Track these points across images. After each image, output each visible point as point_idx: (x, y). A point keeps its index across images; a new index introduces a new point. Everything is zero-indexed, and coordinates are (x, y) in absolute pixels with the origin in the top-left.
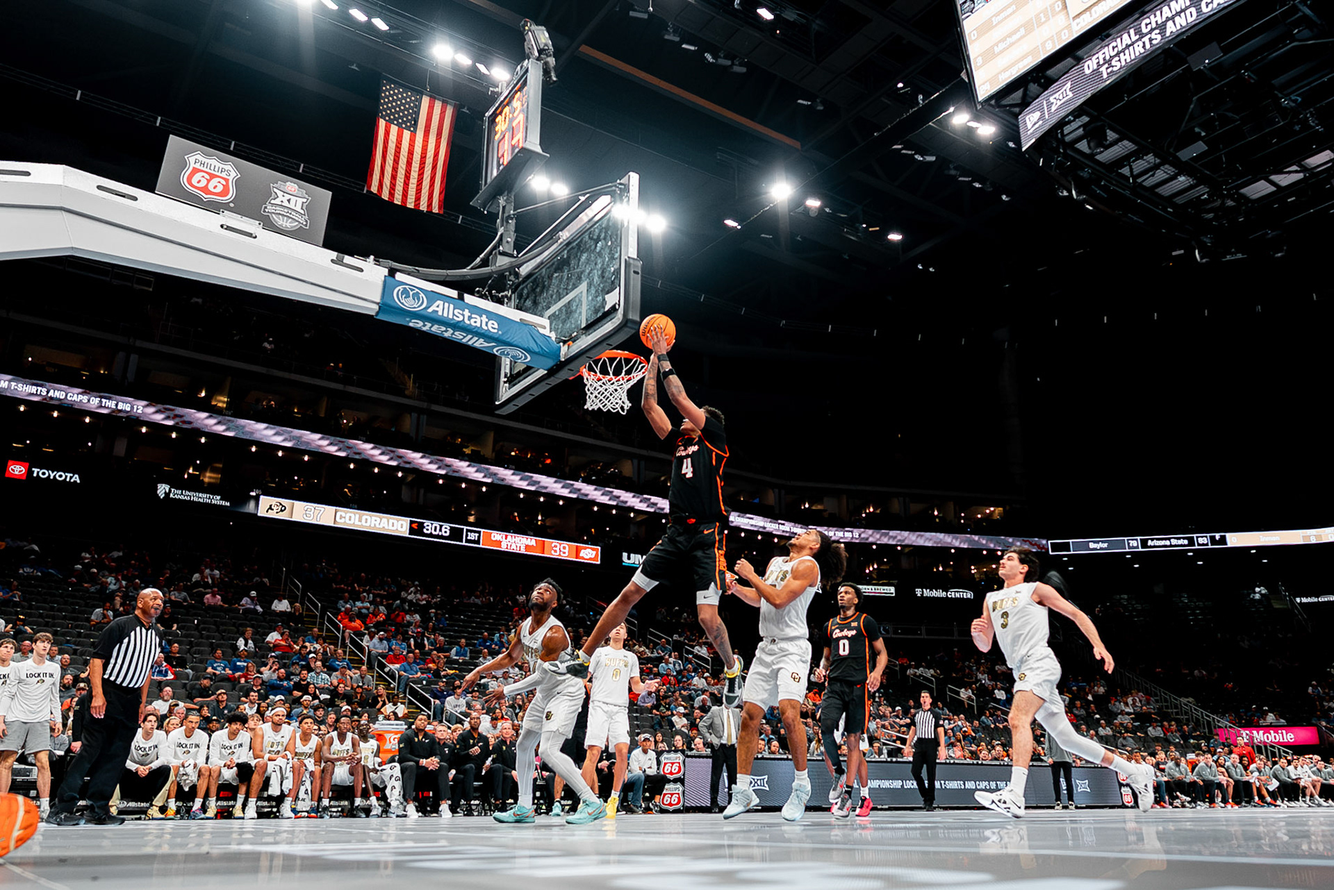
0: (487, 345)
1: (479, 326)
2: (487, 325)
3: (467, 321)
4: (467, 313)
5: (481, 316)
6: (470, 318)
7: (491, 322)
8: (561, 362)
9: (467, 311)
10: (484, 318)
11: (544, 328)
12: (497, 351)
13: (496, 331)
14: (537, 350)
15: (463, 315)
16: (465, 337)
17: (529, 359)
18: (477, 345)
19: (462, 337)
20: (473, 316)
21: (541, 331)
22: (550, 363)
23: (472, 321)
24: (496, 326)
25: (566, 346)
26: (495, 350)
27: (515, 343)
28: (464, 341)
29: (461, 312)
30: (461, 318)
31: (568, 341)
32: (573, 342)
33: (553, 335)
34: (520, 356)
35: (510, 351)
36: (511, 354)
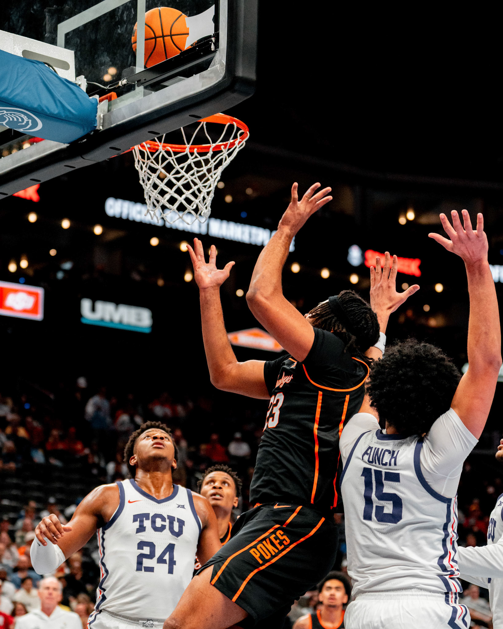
8: (97, 131)
11: (65, 66)
14: (54, 110)
17: (40, 125)
21: (62, 73)
22: (76, 133)
25: (106, 102)
27: (18, 99)
31: (110, 91)
32: (119, 95)
33: (82, 82)
34: (25, 122)
35: (7, 114)
36: (8, 120)
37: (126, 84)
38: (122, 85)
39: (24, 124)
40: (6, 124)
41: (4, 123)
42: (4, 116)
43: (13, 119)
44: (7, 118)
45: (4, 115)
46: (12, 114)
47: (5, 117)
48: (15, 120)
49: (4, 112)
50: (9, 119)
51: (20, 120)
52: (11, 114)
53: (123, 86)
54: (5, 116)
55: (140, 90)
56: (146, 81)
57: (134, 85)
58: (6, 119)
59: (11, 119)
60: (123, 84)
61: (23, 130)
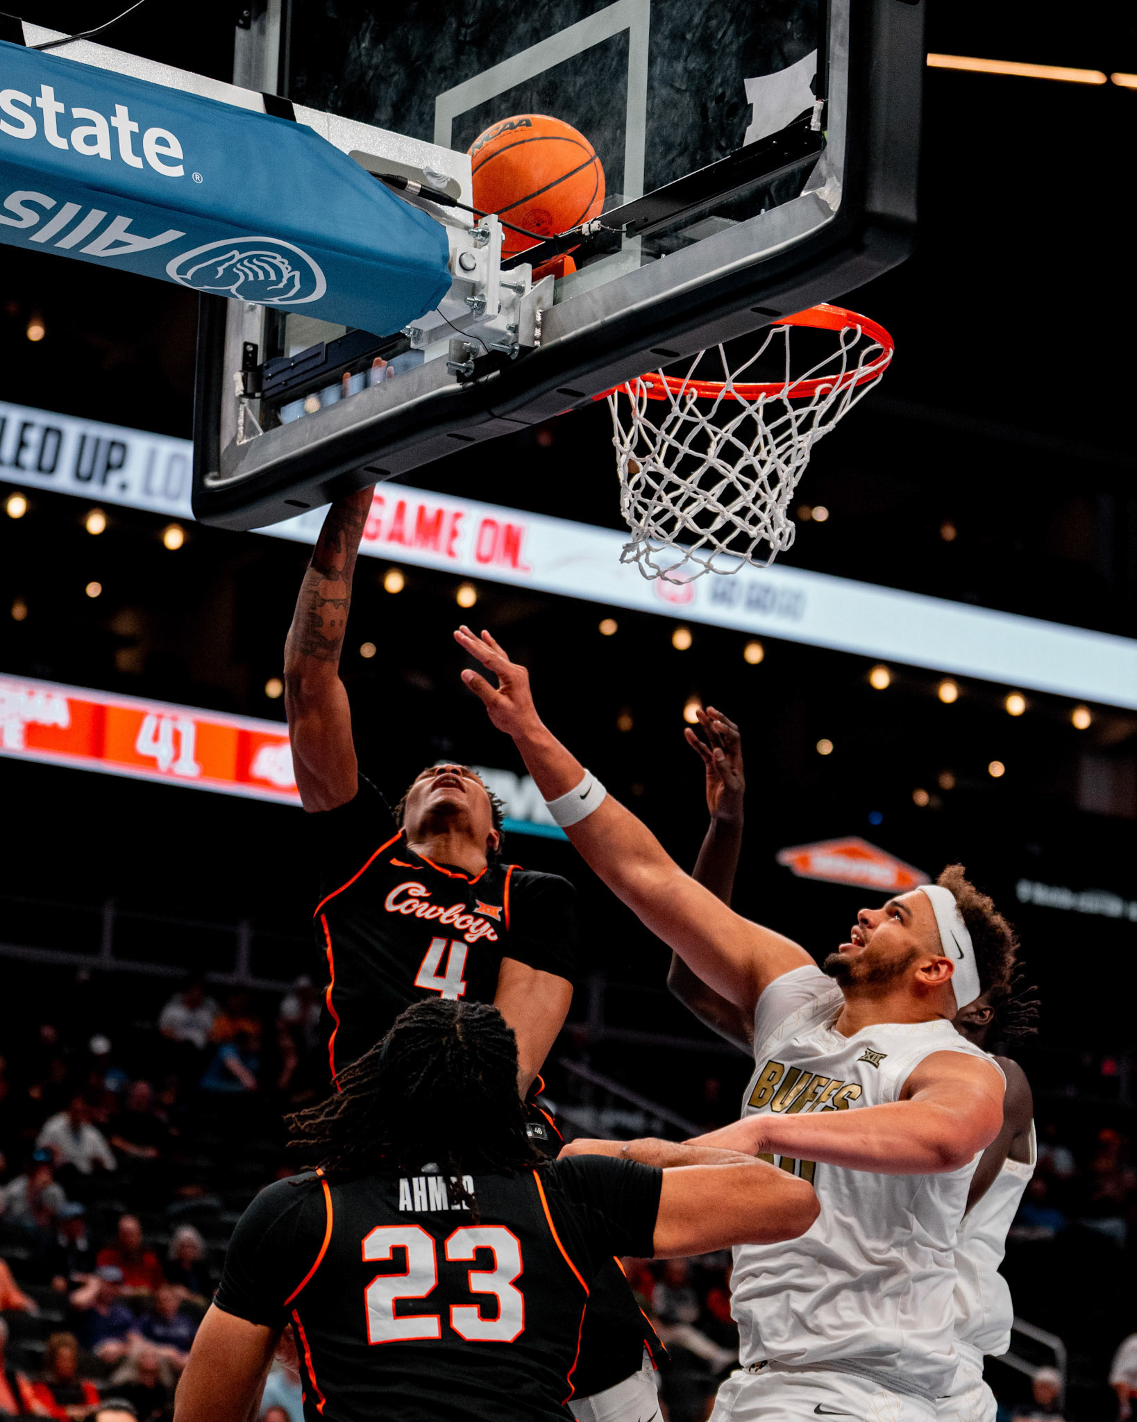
0: (139, 244)
1: (106, 154)
2: (138, 150)
3: (54, 138)
4: (48, 101)
5: (109, 113)
6: (66, 125)
7: (152, 134)
9: (47, 91)
10: (122, 119)
12: (182, 270)
13: (178, 171)
15: (37, 113)
16: (46, 215)
18: (97, 250)
19: (31, 218)
20: (78, 113)
23: (78, 134)
24: (176, 150)
25: (548, 280)
26: (171, 270)
28: (41, 237)
29: (26, 100)
30: (29, 132)
32: (581, 263)
34: (284, 281)
35: (241, 261)
36: (242, 278)
37: (598, 231)
38: (590, 232)
39: (281, 286)
40: (237, 290)
41: (233, 289)
42: (235, 270)
43: (256, 274)
44: (241, 274)
45: (234, 265)
46: (255, 261)
47: (237, 272)
48: (261, 277)
49: (233, 257)
50: (246, 275)
51: (273, 277)
52: (250, 259)
53: (591, 235)
54: (238, 269)
55: (633, 245)
56: (648, 222)
57: (618, 236)
58: (238, 277)
59: (251, 278)
60: (591, 230)
61: (279, 300)
